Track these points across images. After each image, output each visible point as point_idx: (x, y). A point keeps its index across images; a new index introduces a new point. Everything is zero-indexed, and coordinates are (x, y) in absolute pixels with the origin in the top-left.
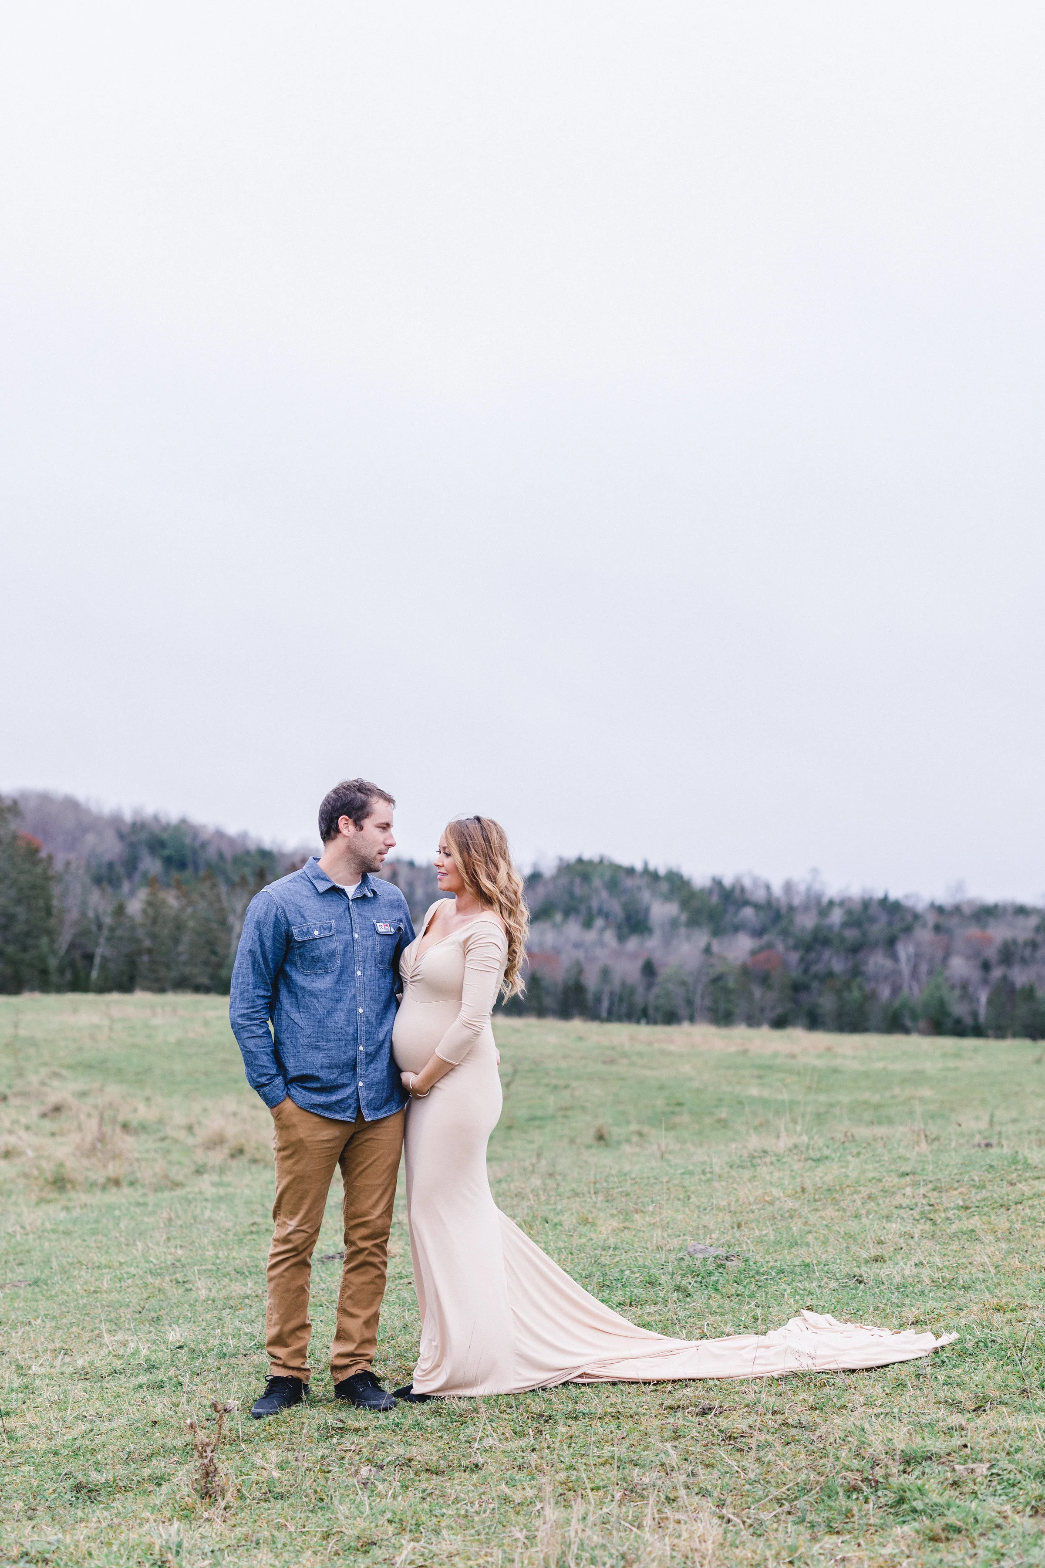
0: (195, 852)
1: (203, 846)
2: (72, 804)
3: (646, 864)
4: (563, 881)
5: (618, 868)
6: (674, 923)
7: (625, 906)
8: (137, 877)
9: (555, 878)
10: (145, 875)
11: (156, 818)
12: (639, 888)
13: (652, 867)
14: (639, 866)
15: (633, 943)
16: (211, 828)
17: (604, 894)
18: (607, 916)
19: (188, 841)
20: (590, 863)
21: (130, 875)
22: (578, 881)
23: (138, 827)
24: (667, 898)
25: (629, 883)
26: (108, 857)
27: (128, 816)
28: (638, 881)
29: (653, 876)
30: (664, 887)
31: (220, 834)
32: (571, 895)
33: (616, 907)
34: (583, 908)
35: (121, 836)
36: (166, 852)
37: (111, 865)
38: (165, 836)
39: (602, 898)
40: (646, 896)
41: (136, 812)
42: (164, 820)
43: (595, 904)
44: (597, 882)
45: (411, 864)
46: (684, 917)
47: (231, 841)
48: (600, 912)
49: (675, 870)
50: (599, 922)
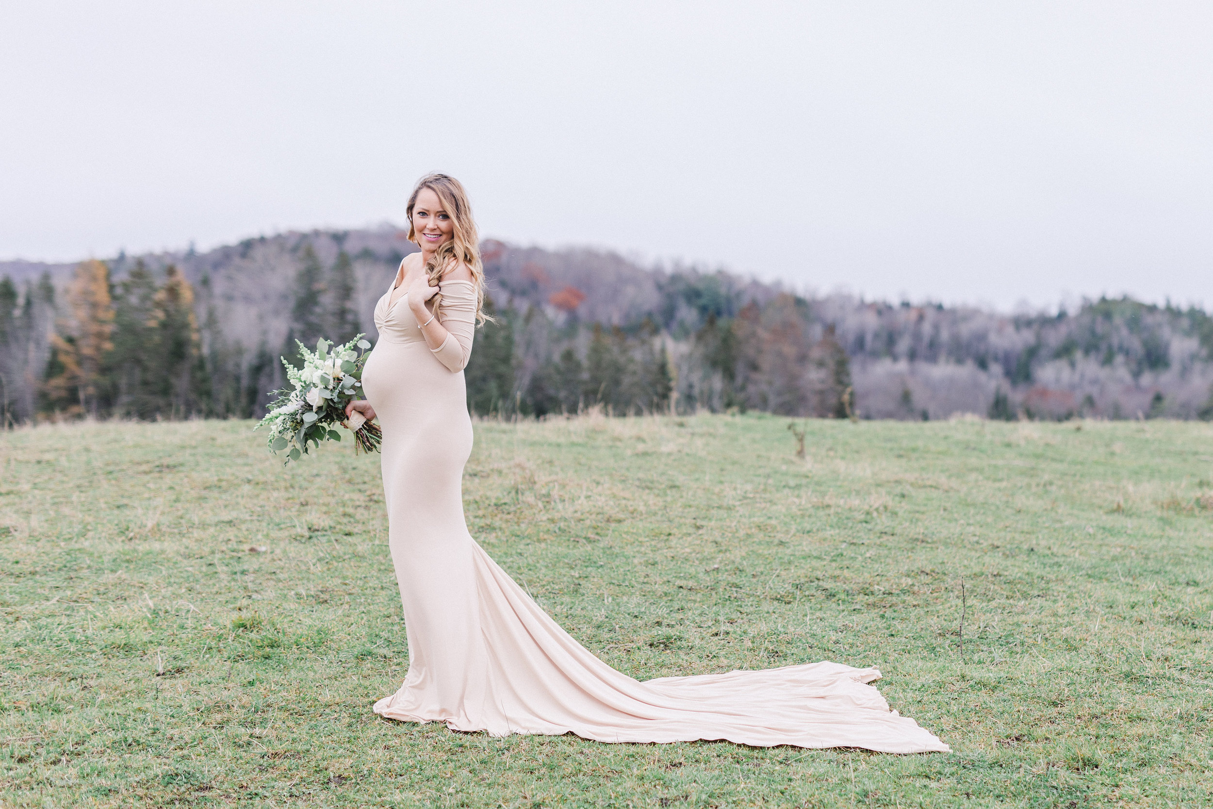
0: (729, 300)
1: (739, 295)
2: (615, 259)
3: (1168, 302)
4: (1086, 320)
5: (1141, 306)
6: (1193, 357)
7: (1145, 344)
8: (674, 326)
9: (1077, 318)
10: (682, 324)
11: (694, 270)
12: (1160, 325)
13: (1174, 303)
14: (1161, 304)
15: (1147, 379)
16: (747, 280)
17: (1124, 332)
18: (1127, 352)
19: (723, 291)
20: (1114, 302)
21: (667, 325)
22: (1100, 319)
23: (675, 278)
24: (1188, 334)
25: (1149, 320)
26: (647, 307)
27: (669, 269)
28: (1159, 318)
29: (1173, 313)
30: (1185, 323)
31: (755, 283)
32: (1093, 333)
33: (1136, 344)
34: (1104, 347)
35: (660, 287)
36: (703, 301)
37: (650, 314)
38: (701, 286)
39: (1122, 335)
40: (1166, 333)
41: (677, 264)
42: (701, 270)
43: (1115, 341)
44: (1118, 320)
45: (940, 308)
46: (1204, 352)
47: (767, 290)
48: (1121, 349)
49: (1197, 307)
50: (1119, 359)
